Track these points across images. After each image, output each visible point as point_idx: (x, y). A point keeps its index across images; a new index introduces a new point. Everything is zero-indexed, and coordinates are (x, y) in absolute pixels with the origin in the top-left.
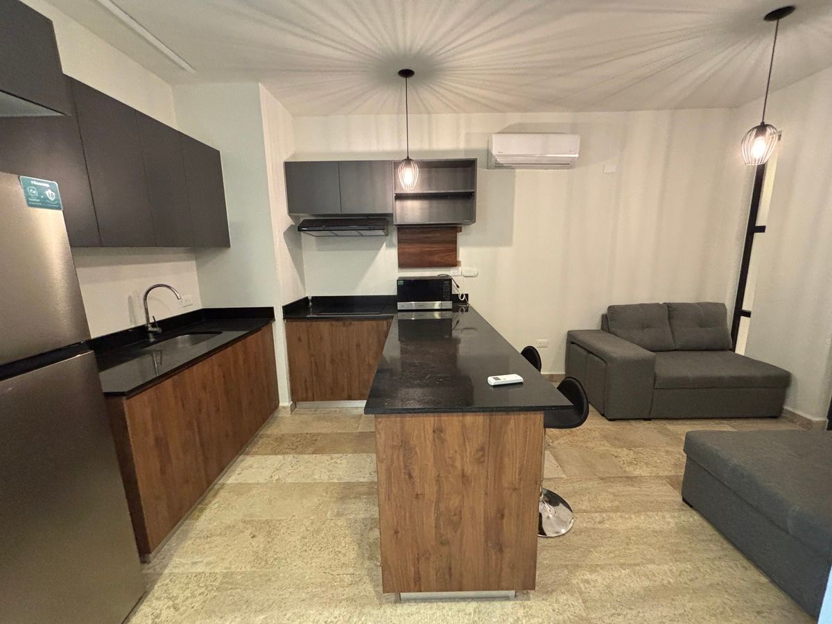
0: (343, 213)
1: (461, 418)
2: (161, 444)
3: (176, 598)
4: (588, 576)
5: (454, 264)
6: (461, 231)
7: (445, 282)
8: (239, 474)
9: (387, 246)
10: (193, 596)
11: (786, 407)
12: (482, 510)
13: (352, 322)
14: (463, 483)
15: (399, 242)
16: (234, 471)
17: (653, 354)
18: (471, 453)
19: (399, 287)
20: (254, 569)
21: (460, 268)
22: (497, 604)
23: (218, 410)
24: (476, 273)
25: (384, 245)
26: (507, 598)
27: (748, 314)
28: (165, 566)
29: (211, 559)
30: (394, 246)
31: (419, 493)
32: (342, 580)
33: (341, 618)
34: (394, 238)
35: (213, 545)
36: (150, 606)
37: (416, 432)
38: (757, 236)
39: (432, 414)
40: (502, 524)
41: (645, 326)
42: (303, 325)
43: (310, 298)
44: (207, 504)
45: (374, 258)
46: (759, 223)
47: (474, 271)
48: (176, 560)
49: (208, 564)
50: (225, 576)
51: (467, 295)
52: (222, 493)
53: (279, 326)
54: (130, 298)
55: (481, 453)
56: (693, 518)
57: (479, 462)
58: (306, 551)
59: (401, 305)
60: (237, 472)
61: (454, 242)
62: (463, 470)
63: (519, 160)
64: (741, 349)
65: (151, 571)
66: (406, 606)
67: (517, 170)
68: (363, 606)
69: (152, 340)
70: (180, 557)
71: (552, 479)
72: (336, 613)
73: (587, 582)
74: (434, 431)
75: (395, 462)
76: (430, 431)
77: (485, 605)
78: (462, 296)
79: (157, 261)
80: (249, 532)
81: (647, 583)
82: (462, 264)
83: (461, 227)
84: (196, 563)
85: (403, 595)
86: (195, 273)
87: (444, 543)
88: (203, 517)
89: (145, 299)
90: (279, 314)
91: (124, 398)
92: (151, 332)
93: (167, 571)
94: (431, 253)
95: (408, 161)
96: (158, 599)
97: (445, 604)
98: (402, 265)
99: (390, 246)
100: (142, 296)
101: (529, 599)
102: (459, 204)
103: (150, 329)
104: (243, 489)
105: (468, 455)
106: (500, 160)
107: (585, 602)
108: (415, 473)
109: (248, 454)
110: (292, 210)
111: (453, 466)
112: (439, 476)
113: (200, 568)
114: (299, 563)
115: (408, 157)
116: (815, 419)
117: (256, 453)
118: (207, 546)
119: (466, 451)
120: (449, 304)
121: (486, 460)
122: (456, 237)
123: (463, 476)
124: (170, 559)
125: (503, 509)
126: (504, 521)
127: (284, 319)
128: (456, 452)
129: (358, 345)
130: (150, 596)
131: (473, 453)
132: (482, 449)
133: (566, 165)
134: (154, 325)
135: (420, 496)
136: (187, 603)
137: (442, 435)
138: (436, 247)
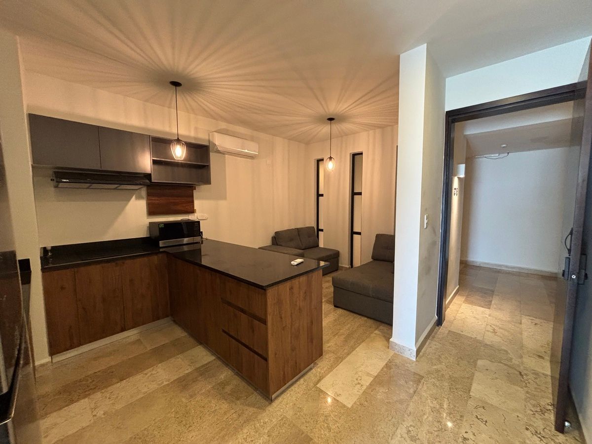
0: (103, 169)
1: (298, 279)
4: (328, 345)
7: (195, 224)
9: (136, 198)
11: (339, 265)
12: (306, 324)
14: (300, 313)
15: (147, 195)
17: (302, 251)
21: (196, 214)
22: (310, 373)
24: (206, 218)
25: (134, 197)
26: (311, 369)
27: (322, 230)
30: (143, 198)
32: (232, 419)
34: (143, 193)
37: (283, 292)
38: (320, 198)
40: (312, 327)
41: (291, 240)
43: (48, 248)
45: (123, 208)
46: (320, 193)
47: (205, 216)
56: (340, 311)
58: (190, 426)
59: (162, 243)
61: (192, 196)
62: (300, 306)
64: (321, 245)
67: (226, 156)
68: (256, 417)
73: (329, 347)
77: (306, 377)
81: (344, 336)
82: (197, 211)
83: (195, 187)
87: (294, 350)
94: (175, 204)
95: (178, 141)
97: (292, 388)
98: (151, 212)
99: (139, 197)
101: (318, 364)
106: (219, 149)
107: (333, 353)
108: (283, 315)
115: (178, 138)
116: (348, 267)
119: (300, 296)
120: (199, 239)
122: (193, 193)
123: (300, 309)
128: (297, 297)
129: (131, 281)
133: (252, 157)
137: (292, 290)
138: (178, 200)
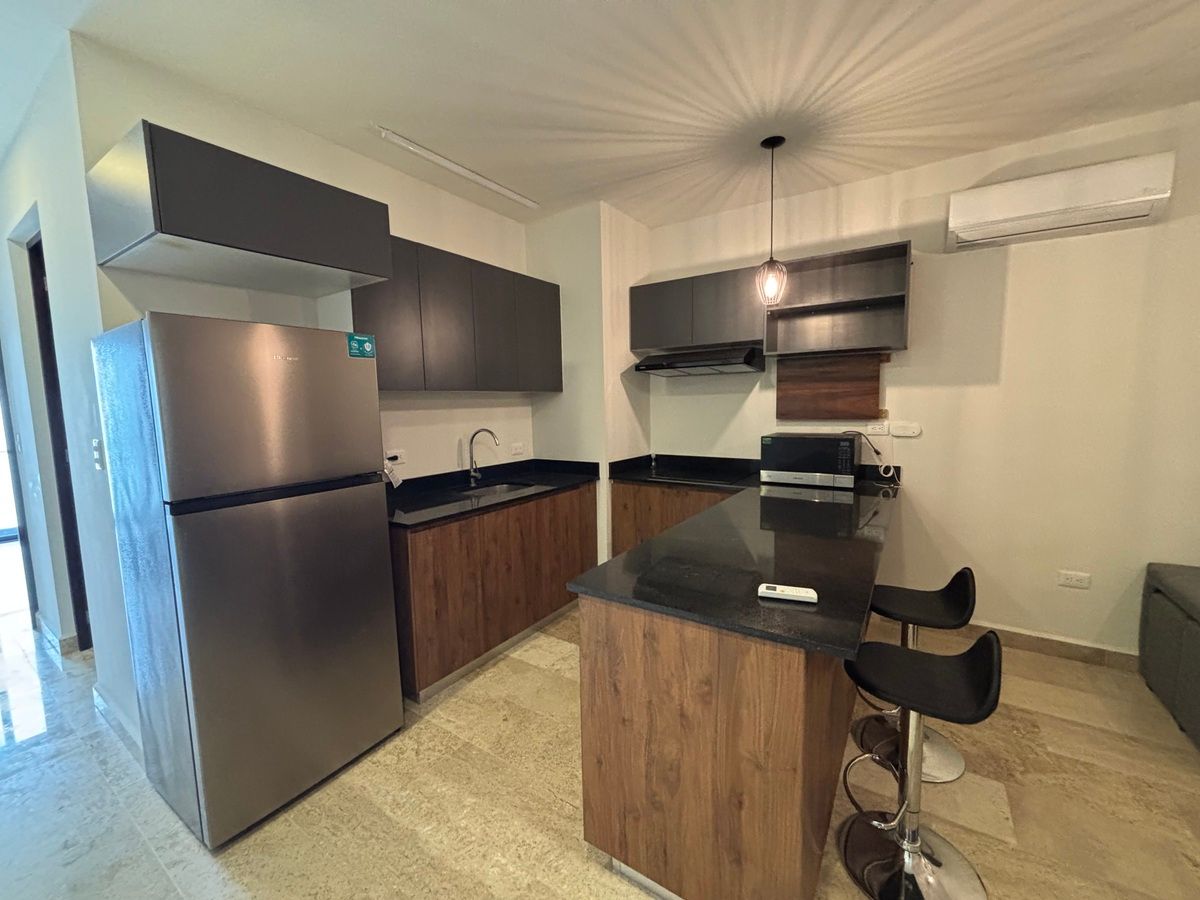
0: (695, 344)
1: (678, 626)
2: (439, 587)
3: (422, 744)
5: (875, 414)
6: (888, 360)
7: (842, 444)
8: (526, 651)
9: (761, 387)
10: (434, 750)
12: (709, 780)
13: (690, 493)
14: (682, 725)
15: (779, 380)
16: (522, 647)
18: (692, 683)
19: (765, 448)
20: (489, 751)
21: (886, 423)
23: (509, 569)
24: (917, 432)
25: (758, 385)
28: (427, 713)
29: (463, 723)
30: (773, 387)
31: (626, 718)
32: (562, 808)
33: (540, 846)
34: (772, 374)
35: (470, 711)
36: (402, 741)
37: (623, 630)
39: (643, 611)
40: (740, 817)
42: (630, 488)
43: (653, 456)
44: (483, 671)
45: (741, 404)
47: (913, 428)
48: (438, 711)
49: (457, 727)
50: (466, 744)
51: (898, 469)
52: (502, 664)
53: (604, 487)
54: (460, 441)
55: (706, 689)
57: (705, 699)
58: (544, 758)
59: (765, 475)
60: (525, 648)
61: (874, 379)
62: (681, 705)
63: (1009, 228)
65: (417, 712)
66: (615, 879)
67: (1013, 247)
68: (569, 848)
69: (473, 485)
70: (441, 710)
71: (976, 833)
72: (539, 838)
74: (645, 636)
75: (600, 664)
76: (640, 635)
78: (887, 469)
79: (492, 406)
80: (505, 712)
82: (890, 415)
83: (889, 355)
84: (449, 721)
85: (616, 862)
86: (530, 419)
87: (657, 806)
88: (475, 681)
89: (472, 441)
90: (604, 472)
91: (409, 531)
92: (474, 477)
93: (427, 717)
94: (832, 397)
95: (772, 263)
96: (411, 738)
98: (783, 415)
99: (765, 386)
100: (470, 438)
102: (886, 318)
103: (473, 474)
104: (522, 668)
105: (689, 686)
106: (964, 236)
108: (622, 688)
109: (545, 632)
110: (634, 346)
111: (668, 693)
112: (650, 702)
113: (450, 727)
114: (532, 766)
115: (771, 258)
117: (552, 635)
118: (465, 710)
119: (686, 679)
120: (847, 481)
121: (714, 701)
122: (879, 371)
123: (682, 715)
124: (434, 708)
125: (741, 795)
126: (743, 813)
127: (610, 478)
128: (672, 675)
130: (406, 732)
131: (695, 685)
132: (708, 682)
134: (475, 471)
135: (627, 723)
136: (427, 753)
137: (655, 645)
138: (840, 388)
